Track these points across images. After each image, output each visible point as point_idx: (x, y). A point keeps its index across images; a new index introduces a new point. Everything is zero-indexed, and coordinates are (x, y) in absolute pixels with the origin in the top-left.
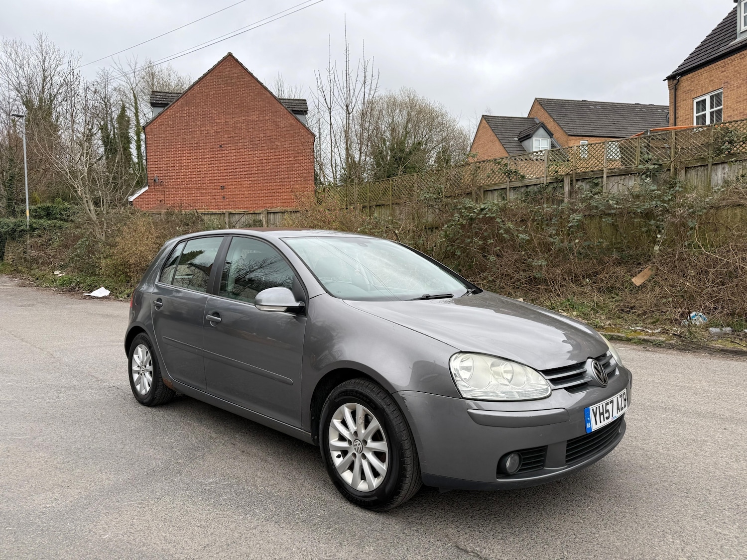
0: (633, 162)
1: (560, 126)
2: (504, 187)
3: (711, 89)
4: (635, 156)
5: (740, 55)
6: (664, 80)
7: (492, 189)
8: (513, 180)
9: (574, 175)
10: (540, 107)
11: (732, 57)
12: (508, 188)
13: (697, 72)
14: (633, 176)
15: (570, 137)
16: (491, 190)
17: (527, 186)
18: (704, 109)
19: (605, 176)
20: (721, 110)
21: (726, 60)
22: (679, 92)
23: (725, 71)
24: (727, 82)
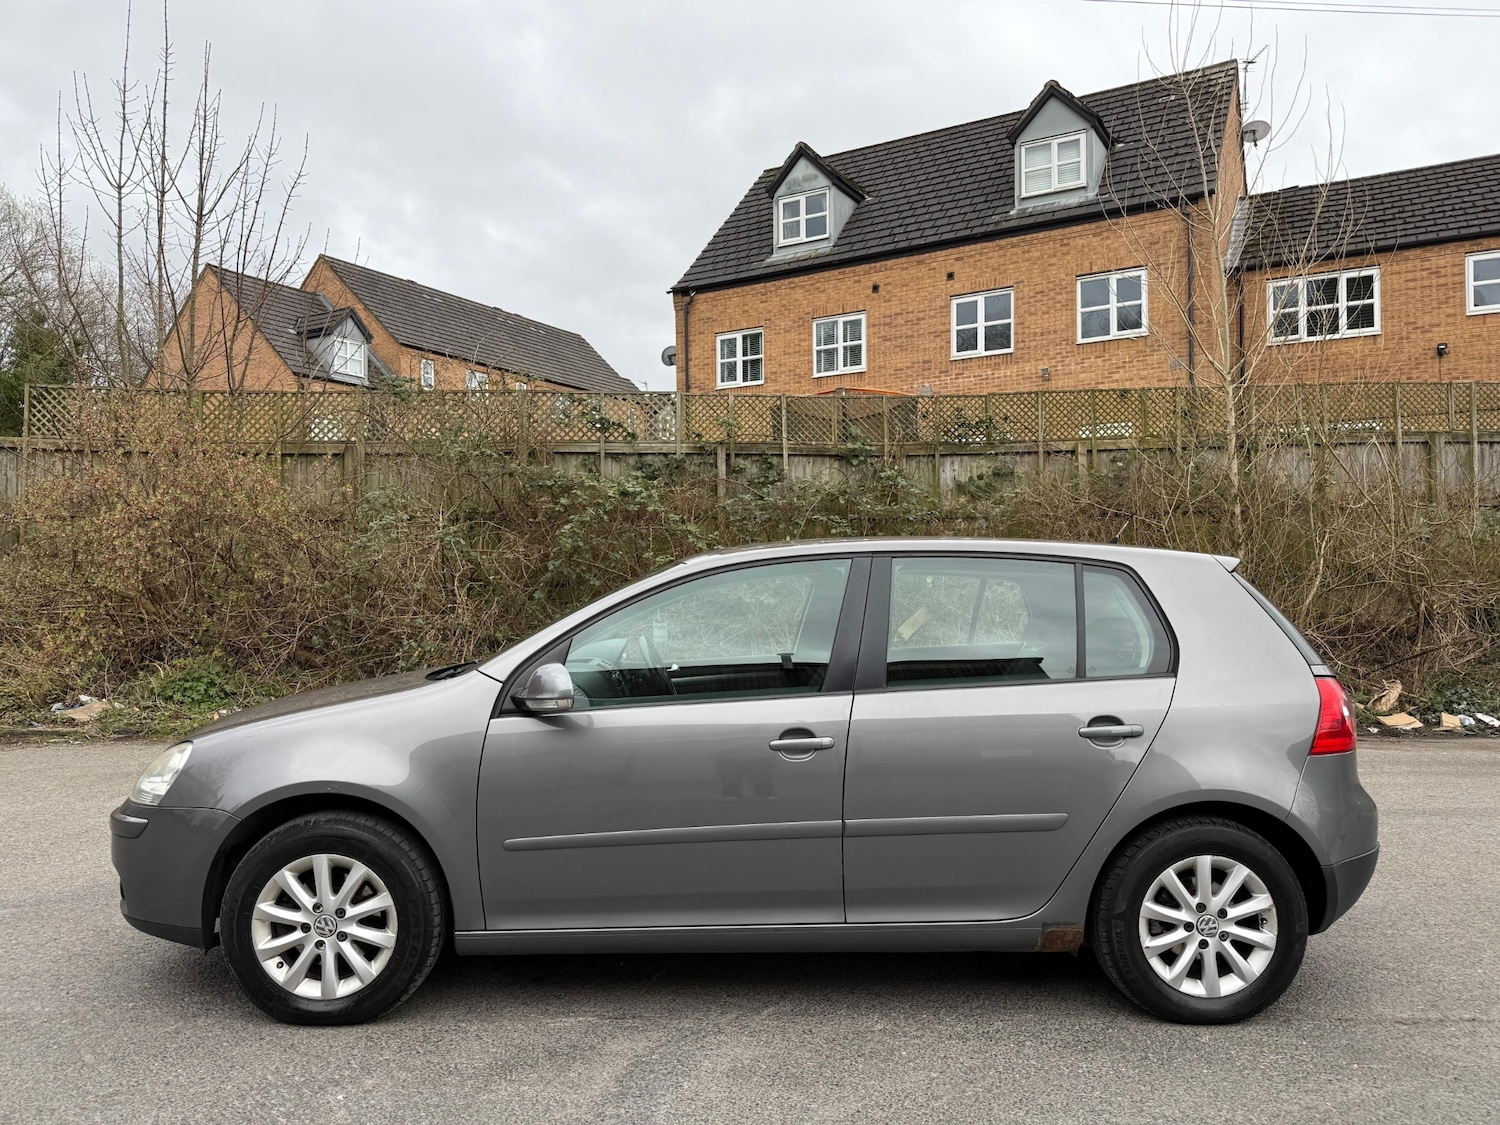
0: (827, 436)
1: (381, 322)
2: (594, 450)
3: (744, 325)
4: (830, 426)
5: (790, 283)
6: (668, 293)
7: (567, 451)
8: (611, 438)
9: (732, 446)
10: (330, 274)
11: (778, 283)
12: (602, 455)
13: (722, 292)
14: (827, 459)
15: (403, 348)
16: (562, 453)
17: (640, 455)
18: (733, 354)
19: (785, 454)
20: (758, 361)
21: (768, 284)
22: (693, 318)
23: (766, 302)
24: (770, 320)
